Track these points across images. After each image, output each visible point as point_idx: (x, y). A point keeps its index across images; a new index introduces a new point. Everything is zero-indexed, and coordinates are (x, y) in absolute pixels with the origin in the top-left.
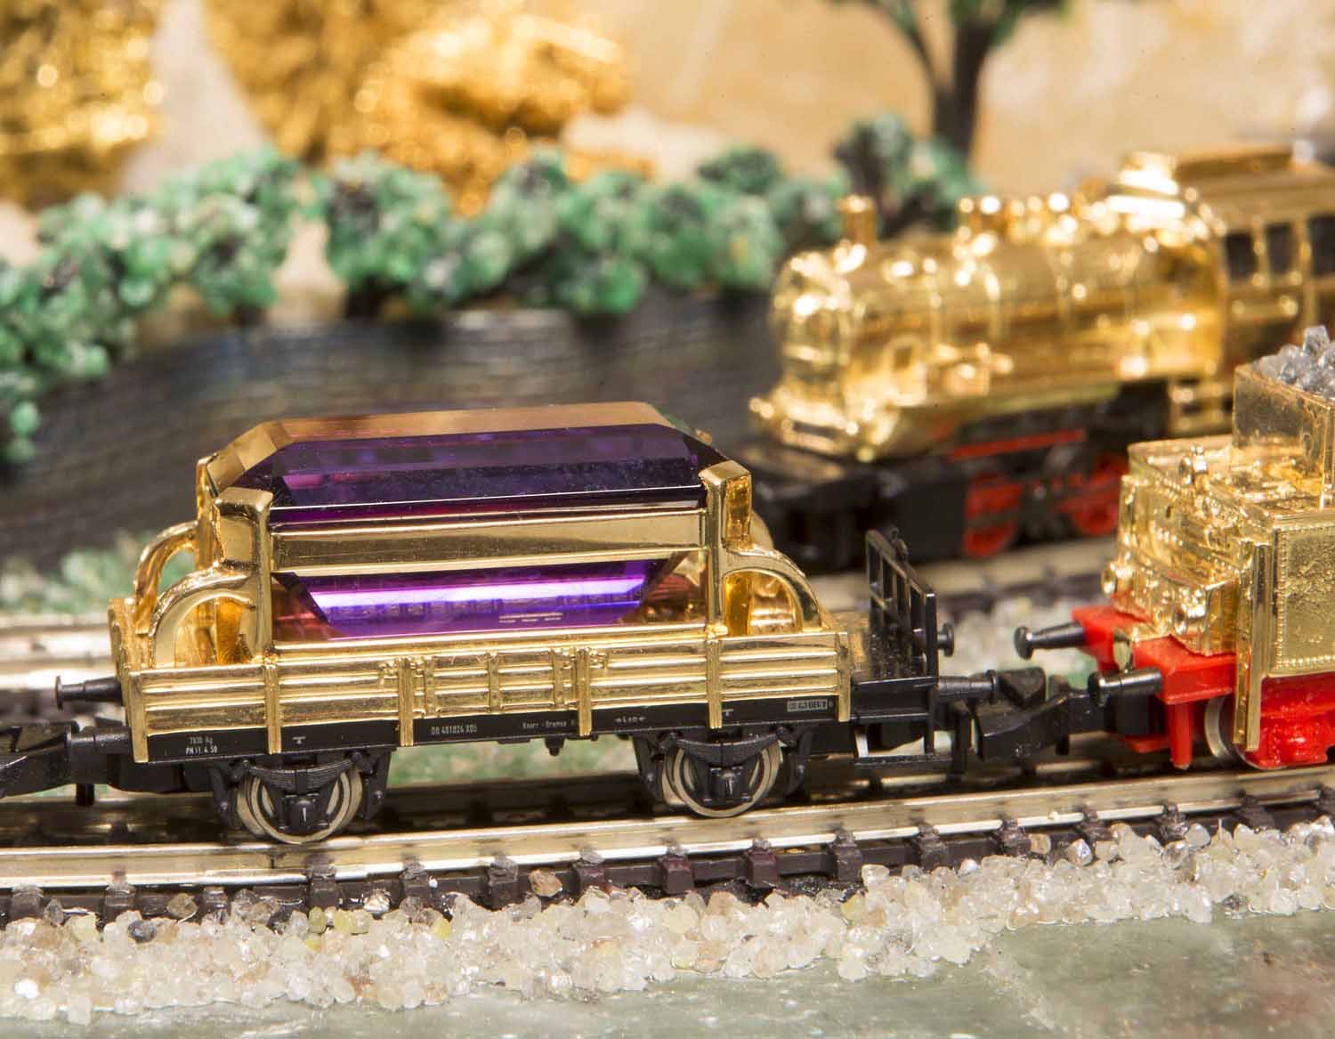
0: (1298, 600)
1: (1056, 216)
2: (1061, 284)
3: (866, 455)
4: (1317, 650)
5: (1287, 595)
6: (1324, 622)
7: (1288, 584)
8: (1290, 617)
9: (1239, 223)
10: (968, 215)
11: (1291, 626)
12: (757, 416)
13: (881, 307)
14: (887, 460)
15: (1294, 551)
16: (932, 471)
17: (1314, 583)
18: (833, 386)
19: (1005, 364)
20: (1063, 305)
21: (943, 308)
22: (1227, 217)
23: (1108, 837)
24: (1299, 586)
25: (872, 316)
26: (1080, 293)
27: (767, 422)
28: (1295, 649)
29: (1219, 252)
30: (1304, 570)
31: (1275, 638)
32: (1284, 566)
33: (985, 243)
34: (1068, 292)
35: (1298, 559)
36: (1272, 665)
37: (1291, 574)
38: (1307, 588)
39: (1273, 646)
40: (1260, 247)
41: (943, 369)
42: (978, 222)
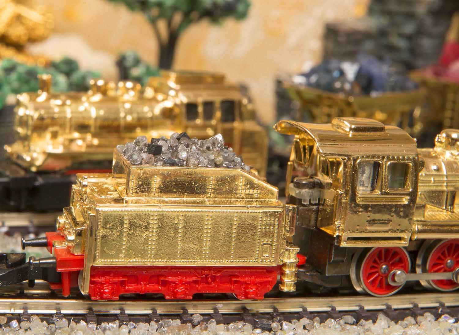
0: (105, 237)
1: (128, 90)
2: (122, 115)
3: (34, 169)
4: (112, 257)
5: (101, 235)
6: (116, 247)
7: (102, 230)
8: (102, 243)
9: (193, 99)
10: (92, 85)
11: (102, 247)
12: (6, 151)
13: (46, 116)
14: (41, 172)
15: (104, 218)
16: (57, 178)
17: (112, 231)
18: (26, 143)
19: (96, 142)
20: (122, 122)
21: (71, 119)
22: (188, 97)
23: (29, 320)
24: (106, 232)
25: (41, 118)
26: (129, 118)
27: (9, 153)
28: (104, 255)
29: (184, 110)
30: (108, 226)
31: (96, 250)
32: (100, 224)
33: (98, 97)
34: (125, 117)
35: (106, 222)
36: (94, 260)
37: (102, 227)
38: (109, 233)
39: (95, 253)
40: (200, 109)
41: (72, 141)
42: (95, 89)
